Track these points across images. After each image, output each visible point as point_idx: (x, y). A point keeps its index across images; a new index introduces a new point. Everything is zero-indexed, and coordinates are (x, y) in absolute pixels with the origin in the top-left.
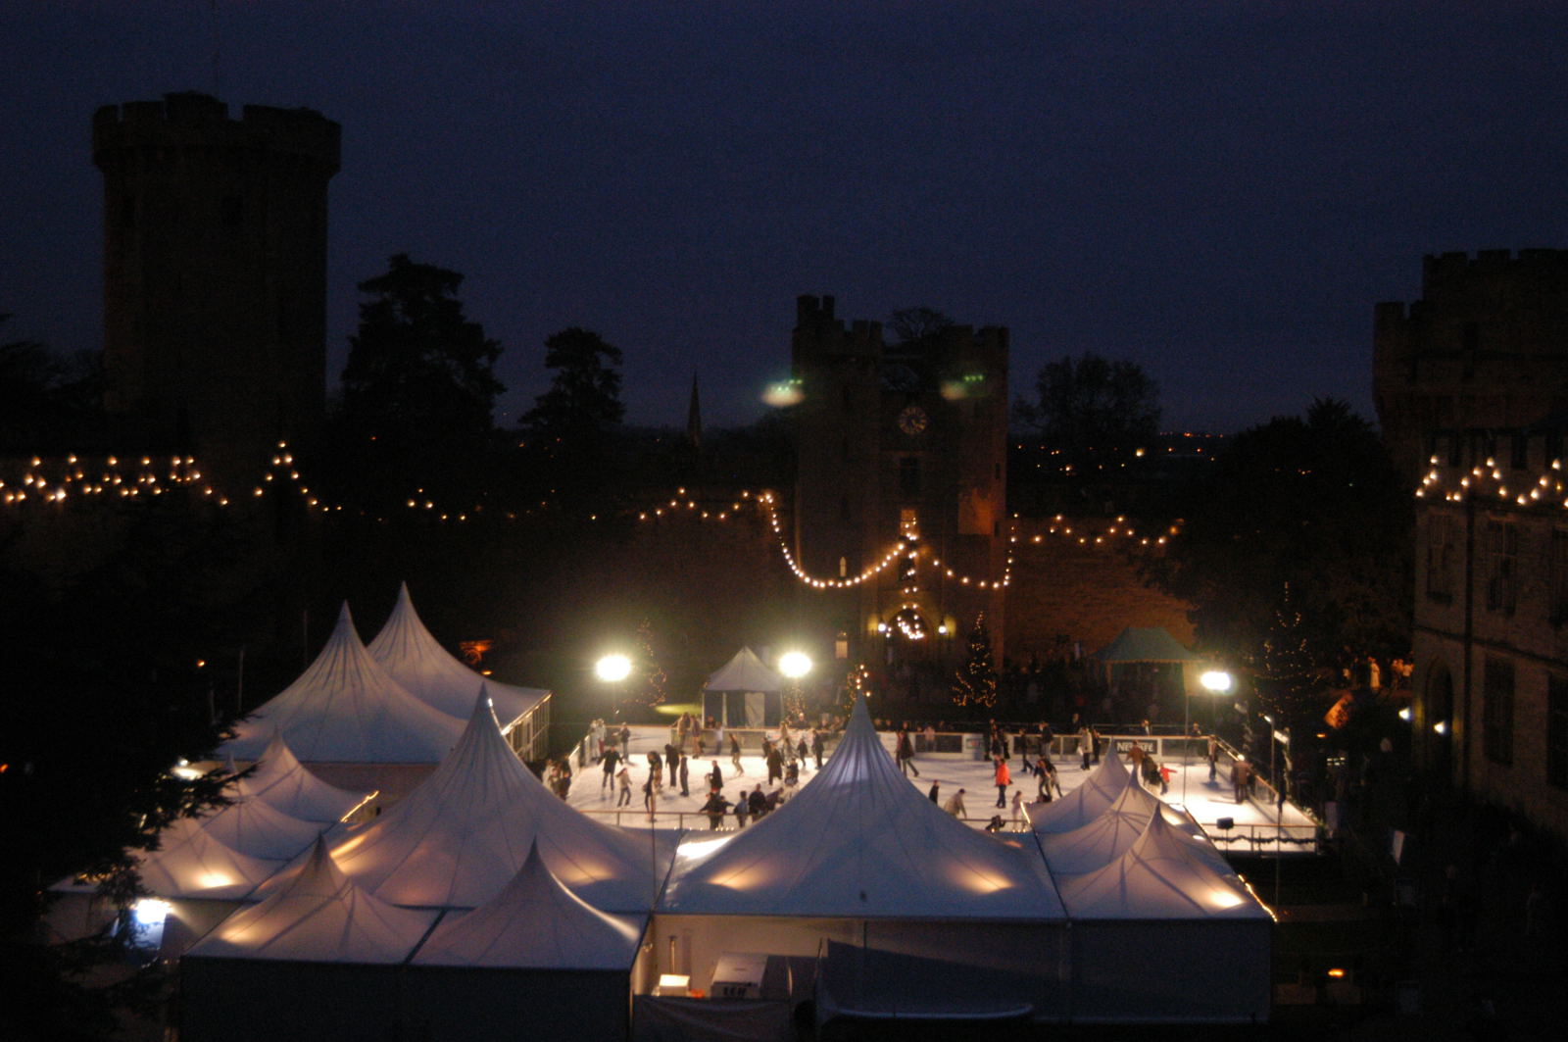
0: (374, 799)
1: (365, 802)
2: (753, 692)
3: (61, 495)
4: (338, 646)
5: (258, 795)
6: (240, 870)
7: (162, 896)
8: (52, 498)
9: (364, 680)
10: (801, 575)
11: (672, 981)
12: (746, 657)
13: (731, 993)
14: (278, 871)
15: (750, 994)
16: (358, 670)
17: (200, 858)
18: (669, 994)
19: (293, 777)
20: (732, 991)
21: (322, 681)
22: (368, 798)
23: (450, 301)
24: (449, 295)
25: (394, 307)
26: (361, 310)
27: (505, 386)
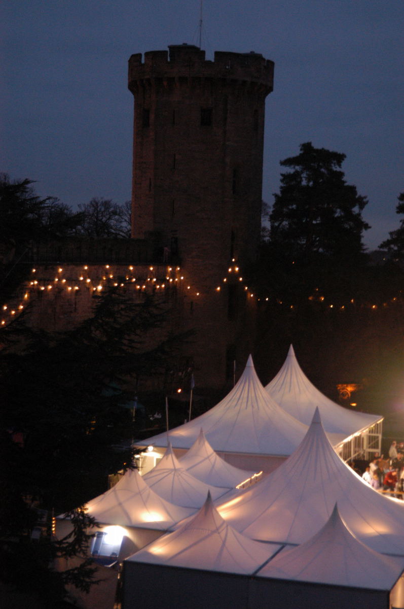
0: (259, 476)
1: (253, 477)
3: (100, 288)
4: (245, 383)
5: (188, 470)
6: (168, 513)
7: (122, 525)
8: (95, 289)
9: (260, 405)
16: (256, 398)
17: (145, 504)
19: (210, 460)
21: (235, 403)
22: (256, 475)
23: (336, 171)
24: (336, 168)
25: (302, 176)
26: (282, 178)
27: (369, 225)
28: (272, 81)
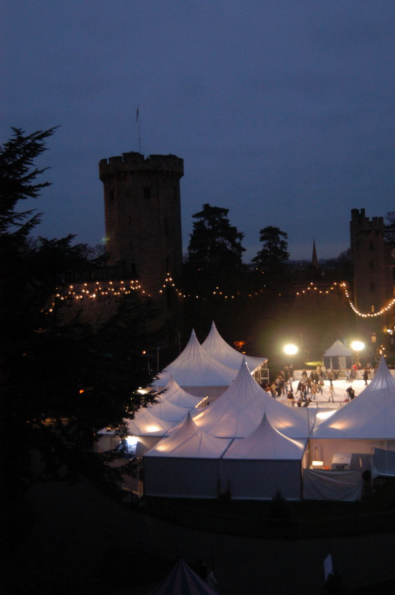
0: (207, 399)
1: (203, 400)
2: (341, 356)
3: (94, 296)
4: (192, 345)
6: (162, 427)
7: (136, 436)
8: (91, 297)
9: (201, 357)
10: (357, 312)
11: (317, 464)
12: (338, 344)
13: (340, 467)
14: (174, 426)
15: (346, 468)
16: (199, 353)
17: (148, 421)
18: (316, 468)
19: (178, 392)
20: (339, 467)
21: (186, 358)
23: (225, 219)
24: (224, 217)
25: (205, 223)
26: (193, 225)
27: (246, 249)
28: (183, 170)
